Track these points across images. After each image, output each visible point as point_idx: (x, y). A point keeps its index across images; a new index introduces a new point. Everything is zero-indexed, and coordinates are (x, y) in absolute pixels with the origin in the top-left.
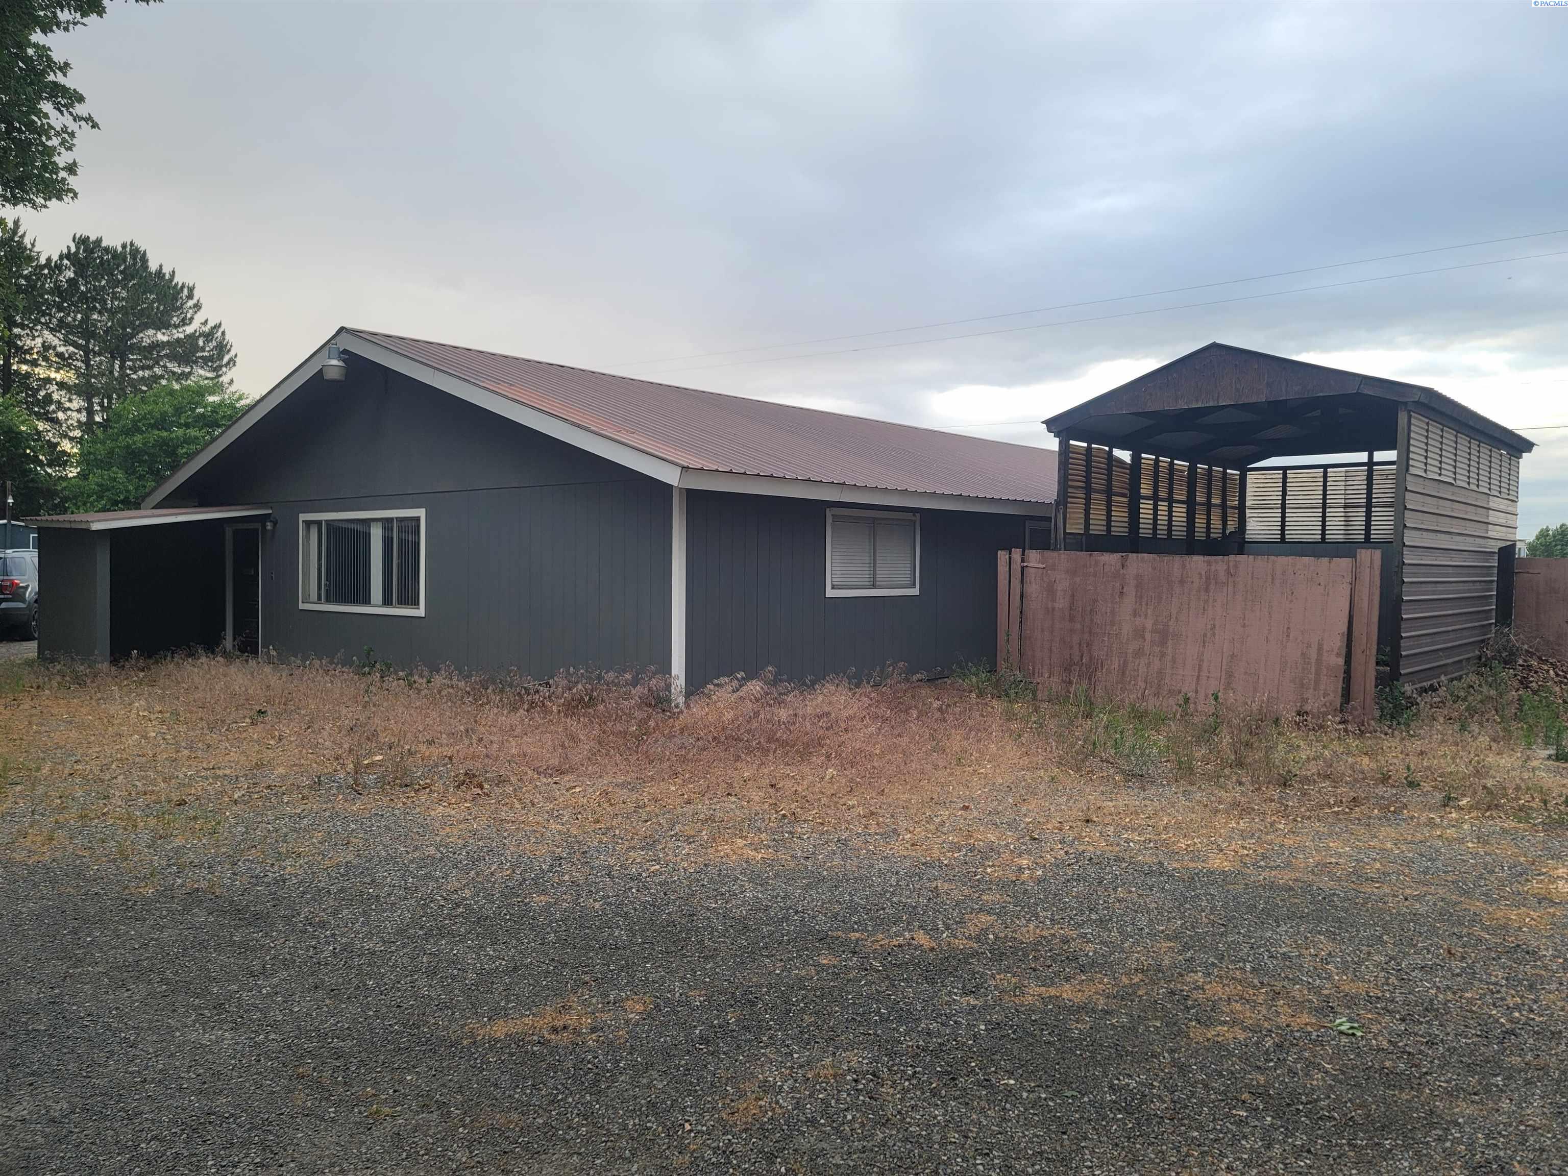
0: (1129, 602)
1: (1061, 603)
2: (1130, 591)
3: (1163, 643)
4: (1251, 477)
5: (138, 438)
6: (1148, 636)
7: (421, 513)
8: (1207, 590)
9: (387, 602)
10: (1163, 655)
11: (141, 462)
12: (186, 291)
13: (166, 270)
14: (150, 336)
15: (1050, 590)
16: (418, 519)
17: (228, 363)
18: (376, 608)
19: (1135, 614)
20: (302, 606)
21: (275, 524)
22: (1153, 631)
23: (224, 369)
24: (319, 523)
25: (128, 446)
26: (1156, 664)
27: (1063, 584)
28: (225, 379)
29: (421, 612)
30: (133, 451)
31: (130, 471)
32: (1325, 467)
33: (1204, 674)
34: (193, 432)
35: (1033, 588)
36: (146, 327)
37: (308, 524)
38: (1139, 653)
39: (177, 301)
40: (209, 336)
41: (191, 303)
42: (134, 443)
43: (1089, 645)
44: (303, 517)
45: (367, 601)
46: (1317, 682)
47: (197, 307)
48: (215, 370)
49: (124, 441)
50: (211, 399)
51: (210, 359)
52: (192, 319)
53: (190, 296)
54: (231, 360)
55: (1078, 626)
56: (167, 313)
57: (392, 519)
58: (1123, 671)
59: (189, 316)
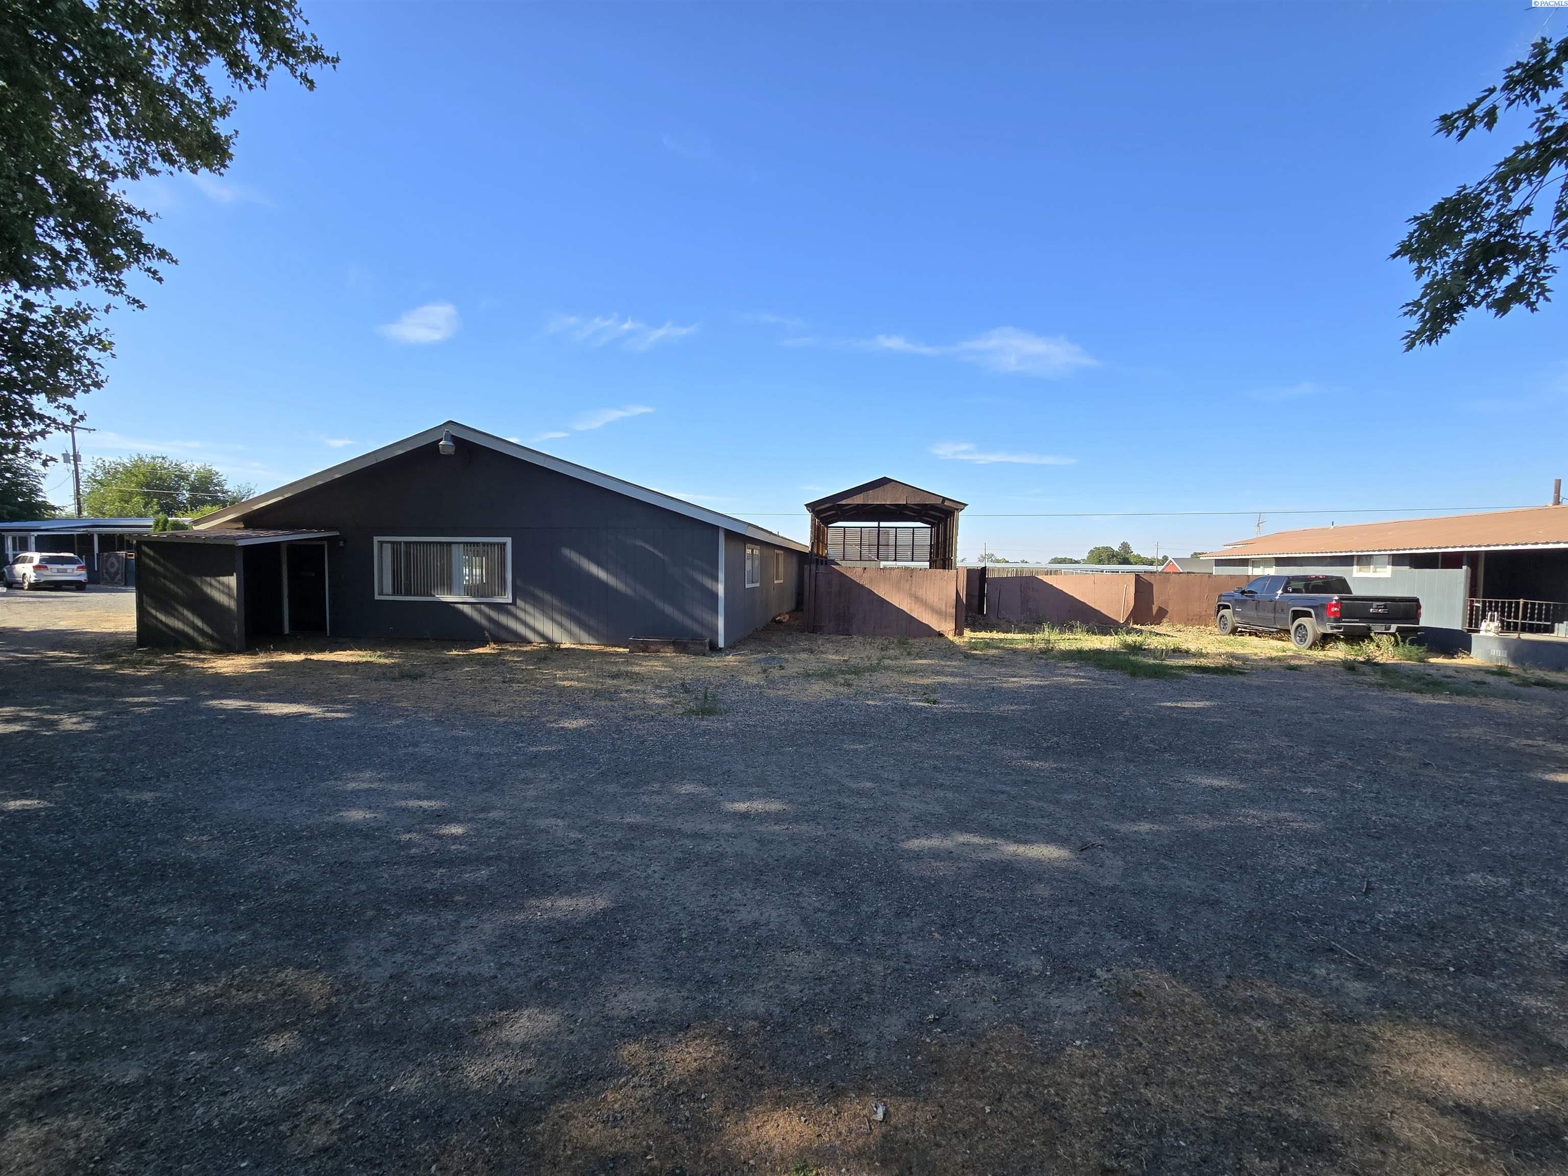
1: (835, 589)
2: (867, 582)
3: (882, 606)
4: (830, 530)
6: (875, 603)
7: (507, 540)
8: (900, 582)
9: (470, 592)
10: (881, 611)
15: (830, 583)
16: (504, 544)
18: (459, 596)
20: (377, 597)
21: (345, 541)
24: (395, 545)
26: (879, 615)
27: (836, 580)
29: (509, 600)
33: (900, 618)
35: (821, 582)
37: (382, 543)
38: (871, 611)
43: (848, 608)
44: (376, 539)
45: (450, 594)
46: (945, 620)
55: (843, 599)
57: (478, 543)
58: (864, 617)
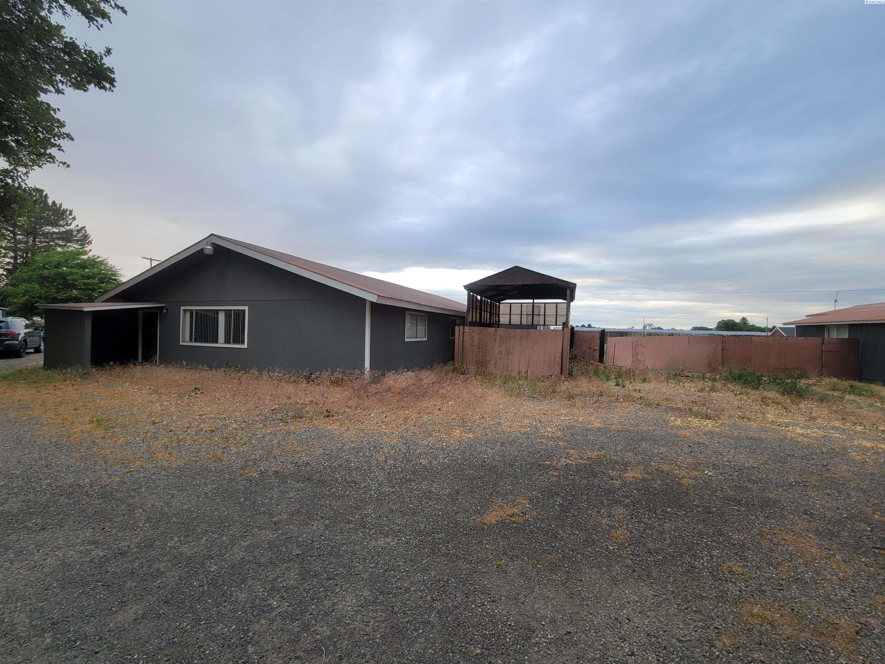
0: (498, 343)
1: (476, 343)
2: (498, 339)
3: (508, 355)
4: (501, 305)
5: (46, 271)
6: (503, 353)
7: (246, 308)
8: (521, 339)
9: (227, 341)
10: (508, 359)
11: (47, 281)
12: (68, 212)
13: (58, 203)
14: (49, 229)
15: (472, 339)
16: (244, 311)
17: (88, 242)
18: (221, 343)
19: (499, 346)
20: (181, 344)
21: (167, 310)
22: (505, 352)
23: (86, 245)
24: (191, 311)
25: (41, 275)
26: (506, 362)
27: (476, 337)
28: (87, 249)
29: (245, 346)
30: (43, 277)
31: (41, 284)
32: (522, 303)
33: (521, 364)
34: (75, 270)
35: (467, 338)
36: (48, 225)
37: (185, 311)
38: (500, 359)
39: (64, 216)
40: (79, 231)
41: (71, 217)
42: (44, 273)
43: (485, 356)
44: (182, 308)
45: (217, 342)
46: (554, 367)
47: (74, 219)
48: (81, 245)
49: (38, 272)
50: (83, 257)
51: (80, 241)
52: (71, 224)
53: (71, 214)
54: (89, 241)
55: (481, 350)
56: (58, 220)
57: (231, 310)
58: (496, 364)
59: (69, 222)
